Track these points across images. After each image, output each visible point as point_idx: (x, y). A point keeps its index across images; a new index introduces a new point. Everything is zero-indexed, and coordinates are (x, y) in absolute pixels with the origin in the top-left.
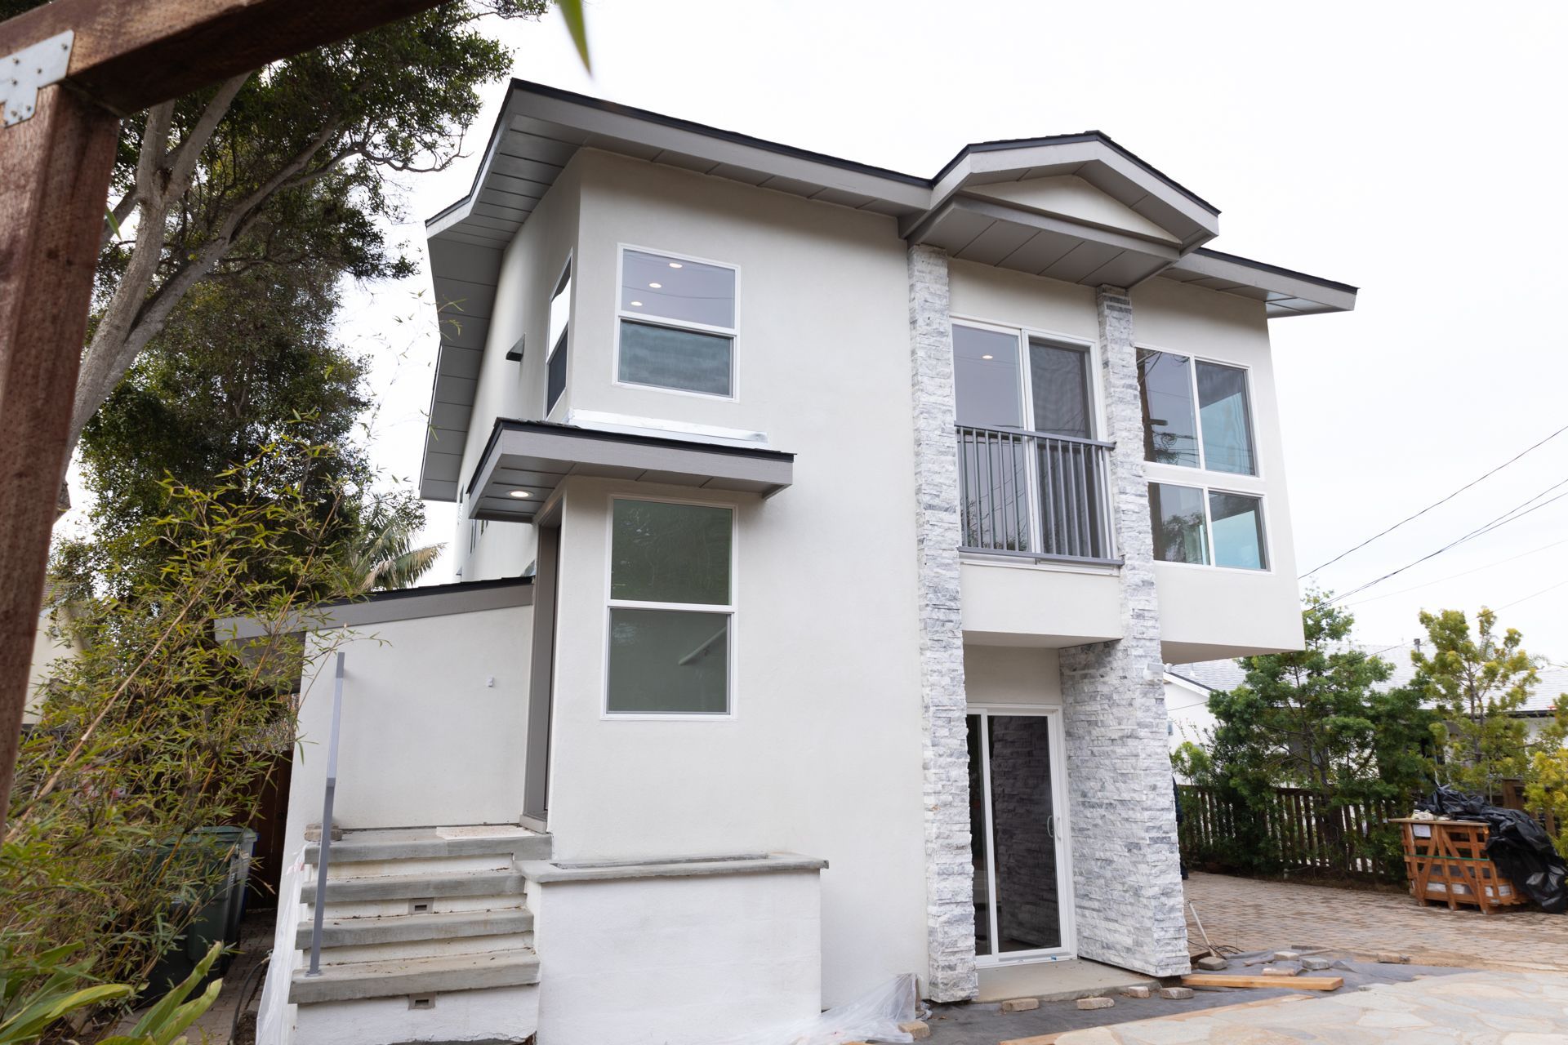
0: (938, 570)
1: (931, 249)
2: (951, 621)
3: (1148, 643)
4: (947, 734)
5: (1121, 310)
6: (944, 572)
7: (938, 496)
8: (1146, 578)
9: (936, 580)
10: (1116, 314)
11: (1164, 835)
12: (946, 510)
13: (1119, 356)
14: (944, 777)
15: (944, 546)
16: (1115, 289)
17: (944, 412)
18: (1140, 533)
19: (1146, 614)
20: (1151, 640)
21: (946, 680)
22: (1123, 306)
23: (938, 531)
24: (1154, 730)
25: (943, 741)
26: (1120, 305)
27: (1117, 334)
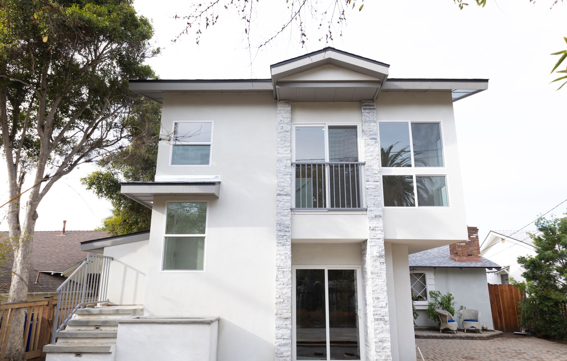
0: (282, 217)
1: (284, 101)
2: (286, 236)
3: (377, 240)
4: (282, 277)
5: (370, 109)
6: (284, 218)
7: (283, 190)
8: (377, 214)
9: (280, 221)
10: (367, 111)
11: (382, 318)
12: (286, 195)
13: (368, 127)
14: (280, 292)
15: (284, 209)
16: (367, 101)
17: (287, 160)
18: (375, 196)
19: (376, 228)
20: (379, 239)
21: (283, 257)
22: (371, 107)
23: (282, 203)
24: (379, 275)
25: (280, 279)
26: (370, 107)
27: (367, 119)
